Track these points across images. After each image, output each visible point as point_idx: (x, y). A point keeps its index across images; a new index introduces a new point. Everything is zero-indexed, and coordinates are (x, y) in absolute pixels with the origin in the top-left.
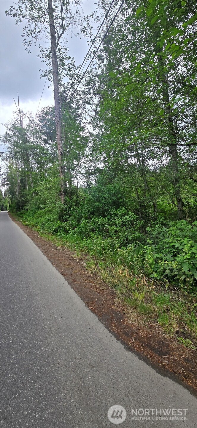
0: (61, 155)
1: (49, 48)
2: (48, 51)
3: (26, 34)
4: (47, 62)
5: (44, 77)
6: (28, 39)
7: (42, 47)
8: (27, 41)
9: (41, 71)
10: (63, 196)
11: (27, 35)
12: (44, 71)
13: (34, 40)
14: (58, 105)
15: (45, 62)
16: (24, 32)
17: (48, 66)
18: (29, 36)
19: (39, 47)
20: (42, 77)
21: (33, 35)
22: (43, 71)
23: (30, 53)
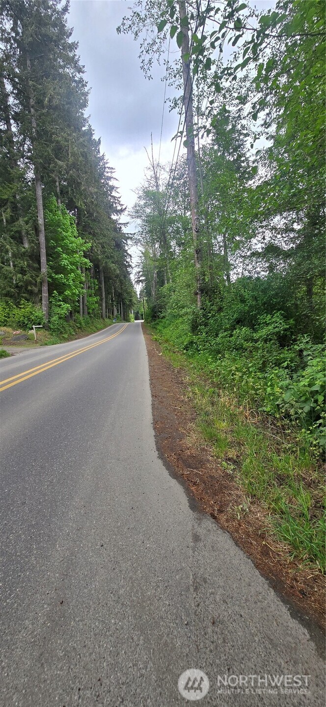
0: (197, 232)
1: (180, 60)
2: (179, 63)
3: (144, 53)
4: (177, 83)
5: (175, 108)
6: (147, 57)
7: (168, 62)
8: (146, 62)
9: (167, 101)
10: (199, 296)
11: (147, 52)
12: (172, 101)
13: (156, 55)
14: (191, 152)
15: (173, 84)
16: (143, 48)
17: (178, 89)
18: (149, 53)
19: (165, 64)
20: (172, 109)
21: (155, 48)
22: (170, 101)
23: (151, 78)
